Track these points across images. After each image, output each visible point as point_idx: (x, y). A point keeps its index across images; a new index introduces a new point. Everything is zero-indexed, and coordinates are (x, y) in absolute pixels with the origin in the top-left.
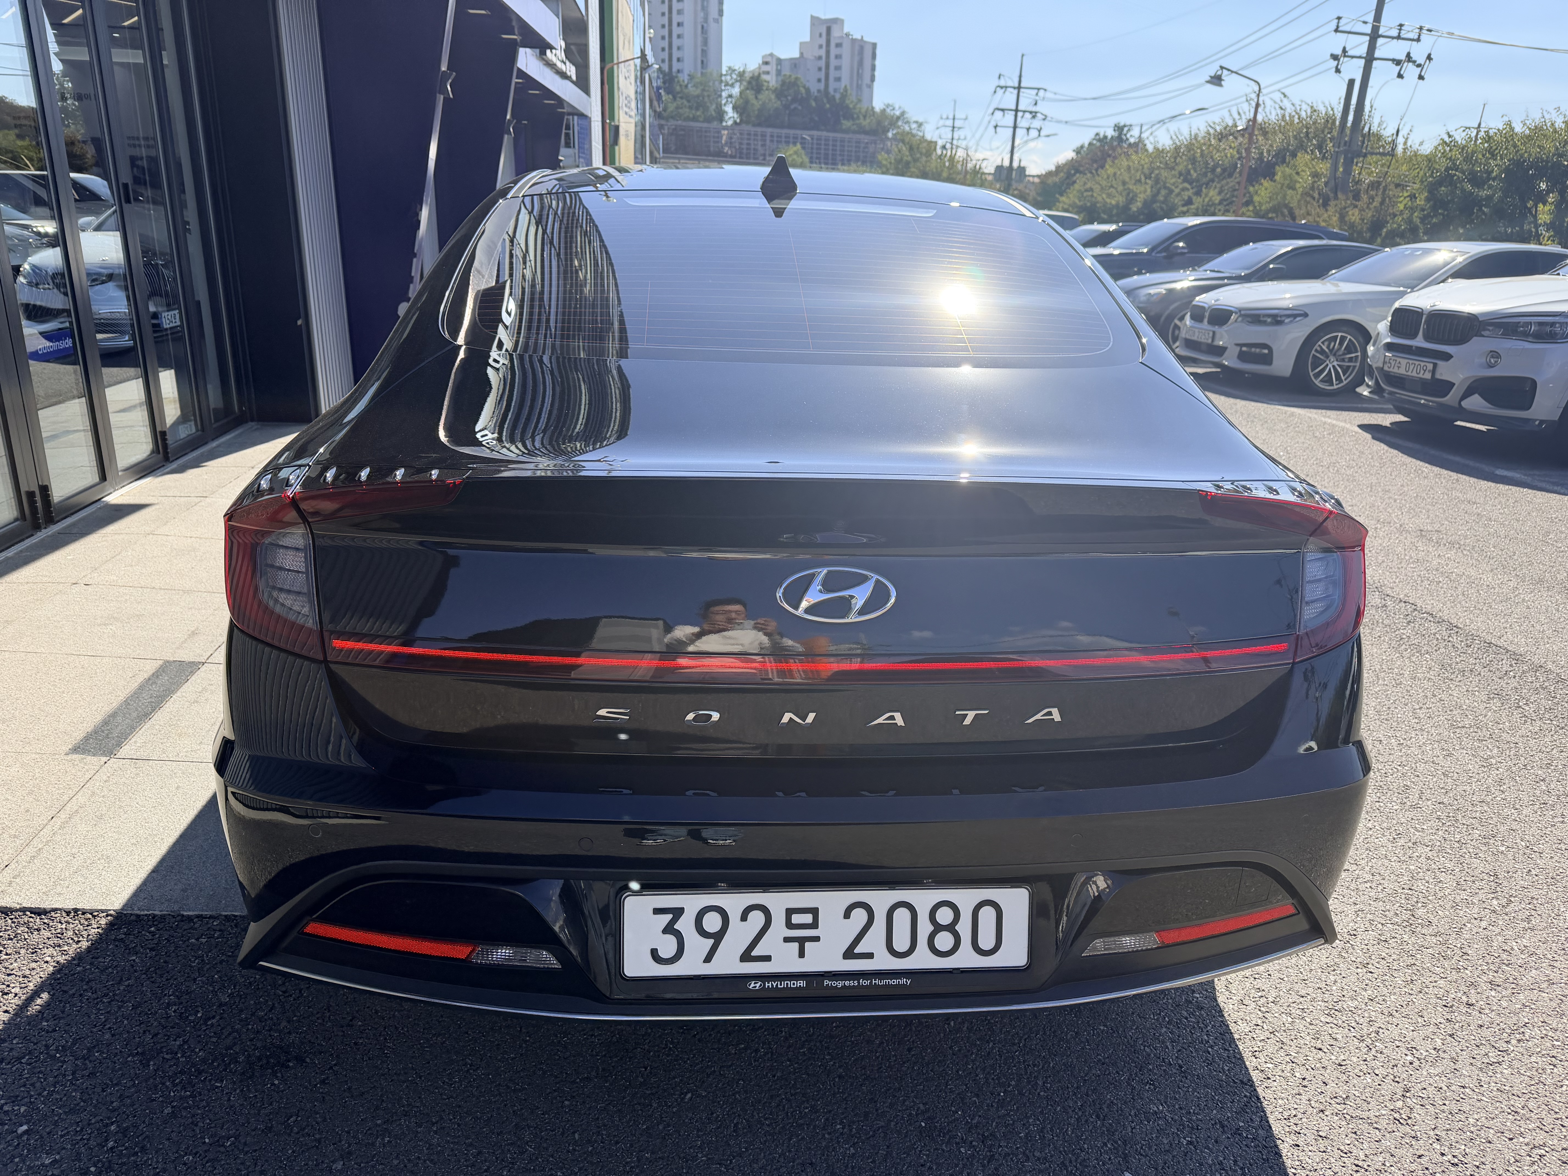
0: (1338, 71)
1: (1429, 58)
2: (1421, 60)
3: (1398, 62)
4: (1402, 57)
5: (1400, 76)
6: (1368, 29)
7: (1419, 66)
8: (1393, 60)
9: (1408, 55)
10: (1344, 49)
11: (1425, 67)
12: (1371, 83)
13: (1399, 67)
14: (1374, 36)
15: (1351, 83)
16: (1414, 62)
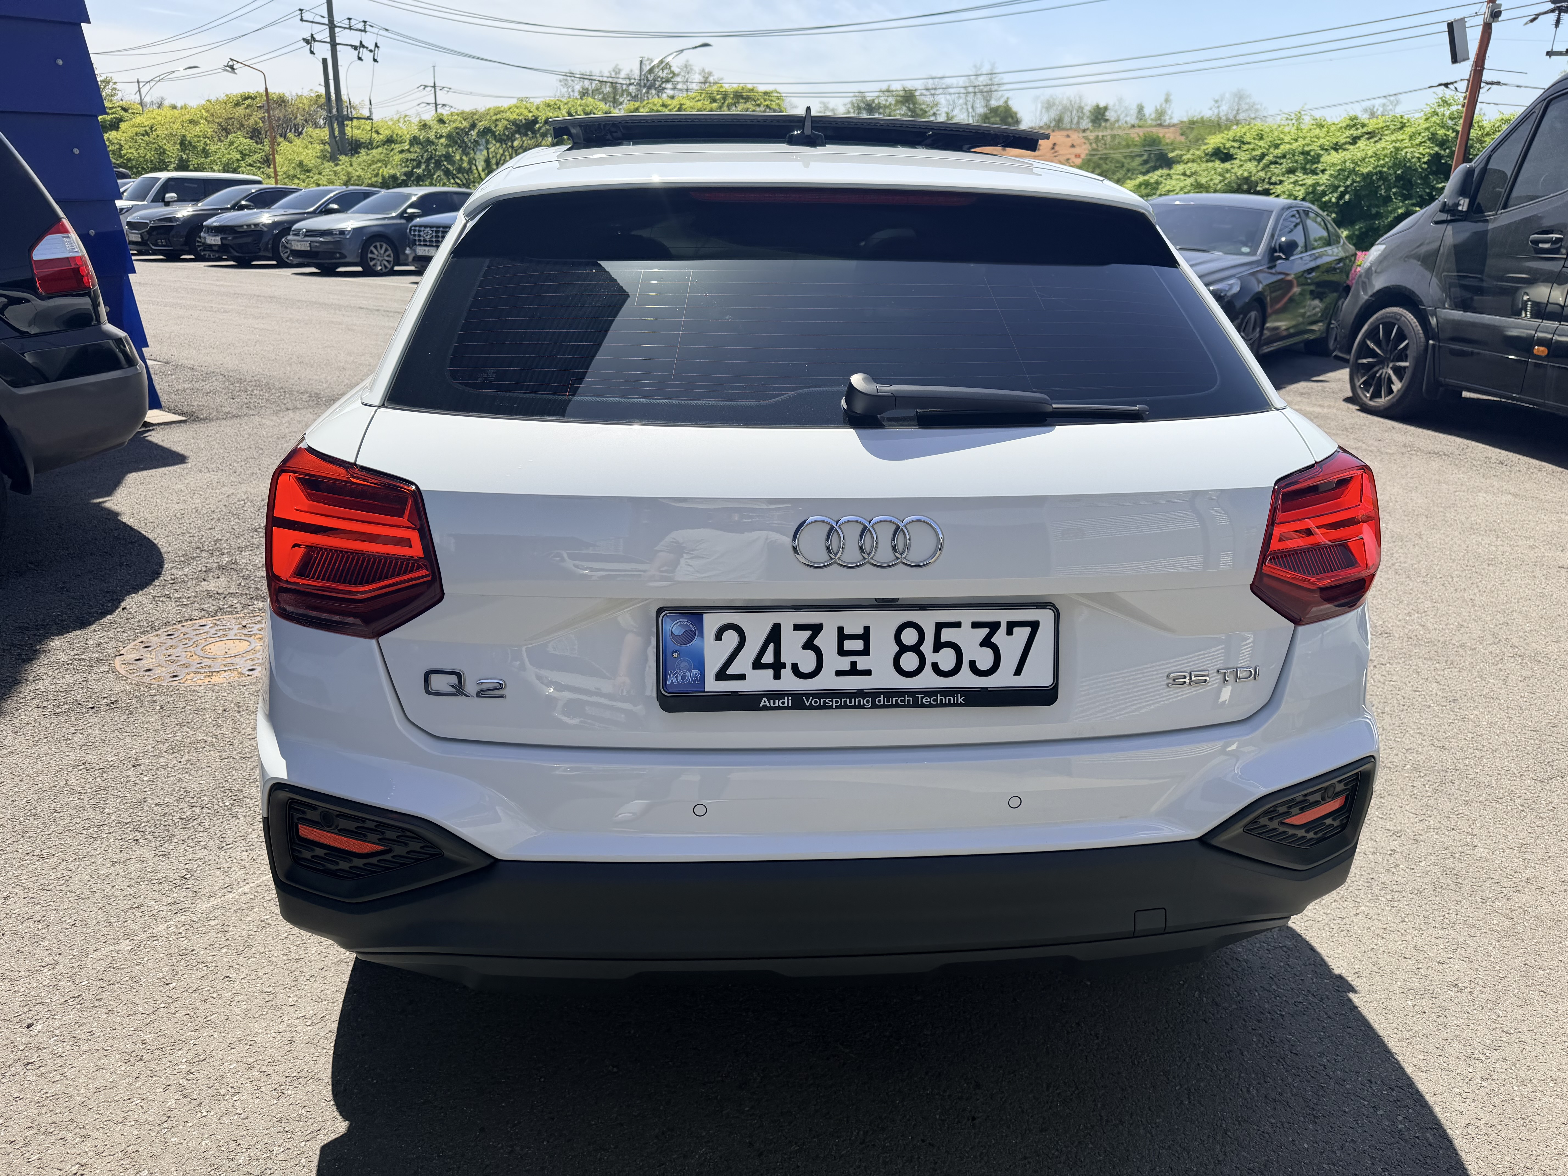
0: (312, 52)
1: (376, 45)
2: (372, 47)
3: (355, 48)
4: (358, 44)
5: (360, 59)
6: (326, 21)
7: (371, 51)
8: (352, 46)
9: (361, 42)
10: (312, 36)
11: (376, 52)
12: (340, 63)
13: (357, 52)
14: (332, 26)
15: (325, 61)
16: (367, 48)
